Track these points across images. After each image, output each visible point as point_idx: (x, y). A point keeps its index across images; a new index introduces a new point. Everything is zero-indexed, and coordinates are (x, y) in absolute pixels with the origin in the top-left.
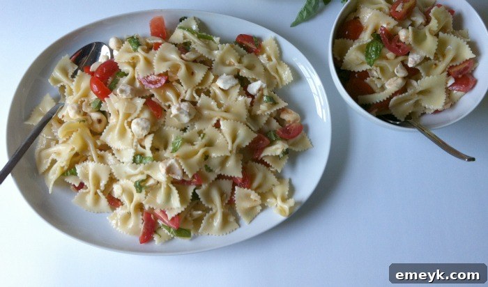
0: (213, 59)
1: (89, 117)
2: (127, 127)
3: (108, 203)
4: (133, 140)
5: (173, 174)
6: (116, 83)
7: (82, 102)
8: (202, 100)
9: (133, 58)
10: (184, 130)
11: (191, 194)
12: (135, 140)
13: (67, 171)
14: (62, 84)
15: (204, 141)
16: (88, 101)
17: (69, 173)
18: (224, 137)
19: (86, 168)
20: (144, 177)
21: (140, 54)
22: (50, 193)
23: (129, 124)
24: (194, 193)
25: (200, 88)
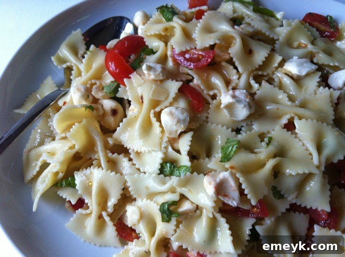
0: (276, 38)
1: (100, 106)
2: (154, 120)
3: (116, 233)
4: (161, 138)
5: (225, 196)
6: (140, 62)
7: (92, 85)
8: (263, 89)
9: (166, 29)
10: (238, 131)
11: (248, 232)
12: (165, 139)
13: (62, 180)
14: (68, 64)
15: (272, 148)
16: (101, 85)
17: (64, 183)
18: (303, 145)
19: (89, 178)
20: (174, 197)
21: (177, 23)
22: (34, 209)
23: (158, 116)
24: (253, 231)
25: (260, 73)
